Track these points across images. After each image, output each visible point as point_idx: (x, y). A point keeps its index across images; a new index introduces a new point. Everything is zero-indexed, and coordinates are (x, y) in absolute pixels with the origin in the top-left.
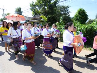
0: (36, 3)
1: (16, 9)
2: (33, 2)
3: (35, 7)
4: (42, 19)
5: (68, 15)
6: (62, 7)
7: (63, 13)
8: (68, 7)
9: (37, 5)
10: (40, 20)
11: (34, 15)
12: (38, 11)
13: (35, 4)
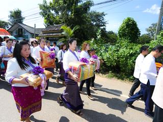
0: (51, 4)
1: (11, 12)
2: (46, 2)
3: (49, 11)
4: (63, 33)
5: (102, 27)
6: (95, 14)
7: (94, 23)
8: (103, 14)
9: (53, 7)
10: (60, 34)
11: (48, 26)
12: (54, 18)
13: (48, 5)
